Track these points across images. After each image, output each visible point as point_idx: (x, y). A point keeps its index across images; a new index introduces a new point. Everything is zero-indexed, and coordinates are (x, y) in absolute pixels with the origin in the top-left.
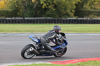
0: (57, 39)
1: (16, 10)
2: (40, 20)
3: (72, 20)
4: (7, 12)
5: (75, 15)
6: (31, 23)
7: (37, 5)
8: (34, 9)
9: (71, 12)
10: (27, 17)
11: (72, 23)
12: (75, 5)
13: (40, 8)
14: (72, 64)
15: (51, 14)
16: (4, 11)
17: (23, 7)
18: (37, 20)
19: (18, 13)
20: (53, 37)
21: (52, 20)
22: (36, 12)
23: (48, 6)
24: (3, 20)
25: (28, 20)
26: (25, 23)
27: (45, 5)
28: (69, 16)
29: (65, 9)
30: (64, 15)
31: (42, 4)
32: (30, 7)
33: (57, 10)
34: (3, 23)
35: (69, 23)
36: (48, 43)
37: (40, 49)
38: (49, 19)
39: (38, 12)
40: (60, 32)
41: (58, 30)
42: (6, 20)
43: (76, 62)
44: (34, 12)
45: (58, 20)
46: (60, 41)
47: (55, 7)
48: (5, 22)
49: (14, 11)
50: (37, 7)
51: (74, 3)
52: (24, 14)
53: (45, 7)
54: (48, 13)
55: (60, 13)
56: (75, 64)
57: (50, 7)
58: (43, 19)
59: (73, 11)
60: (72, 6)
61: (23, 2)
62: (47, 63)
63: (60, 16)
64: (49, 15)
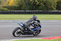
0: (35, 24)
1: (21, 6)
2: (35, 12)
3: (55, 12)
4: (15, 7)
5: (57, 9)
6: (30, 14)
7: (33, 3)
8: (31, 5)
9: (54, 7)
10: (27, 10)
11: (55, 14)
12: (57, 2)
13: (35, 4)
14: (55, 39)
15: (42, 8)
16: (13, 6)
17: (25, 4)
18: (33, 12)
19: (22, 8)
20: (32, 22)
21: (42, 12)
22: (33, 7)
23: (40, 3)
24: (13, 12)
25: (28, 12)
26: (26, 14)
27: (38, 3)
28: (53, 9)
29: (51, 5)
30: (49, 9)
31: (37, 2)
32: (29, 4)
33: (46, 6)
34: (13, 14)
35: (53, 14)
36: (29, 26)
37: (24, 30)
38: (41, 12)
39: (34, 7)
40: (37, 19)
41: (35, 18)
42: (15, 12)
43: (57, 38)
44: (31, 7)
45: (46, 12)
46: (37, 25)
47: (45, 4)
48: (14, 13)
49: (19, 6)
50: (33, 4)
51: (56, 1)
52: (25, 8)
53: (38, 4)
54: (40, 7)
55: (47, 8)
56: (56, 39)
57: (41, 4)
58: (37, 12)
59: (55, 6)
60: (55, 4)
61: (25, 1)
62: (40, 39)
63: (48, 10)
64: (40, 9)
